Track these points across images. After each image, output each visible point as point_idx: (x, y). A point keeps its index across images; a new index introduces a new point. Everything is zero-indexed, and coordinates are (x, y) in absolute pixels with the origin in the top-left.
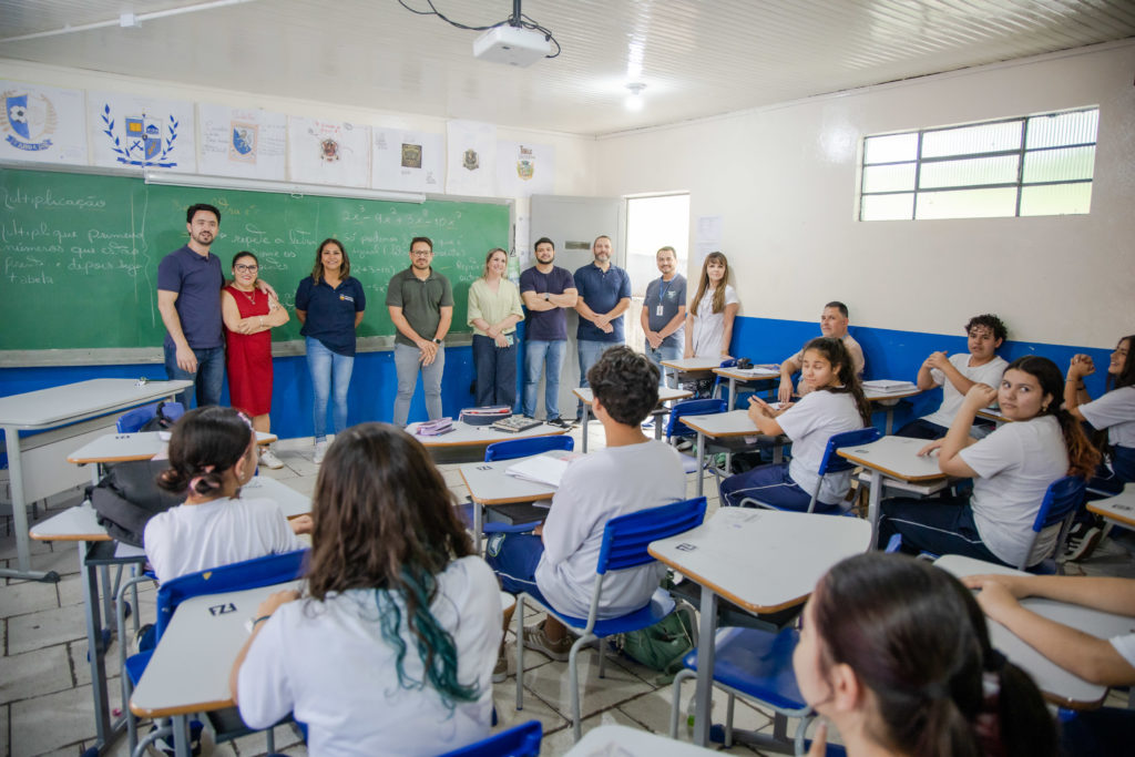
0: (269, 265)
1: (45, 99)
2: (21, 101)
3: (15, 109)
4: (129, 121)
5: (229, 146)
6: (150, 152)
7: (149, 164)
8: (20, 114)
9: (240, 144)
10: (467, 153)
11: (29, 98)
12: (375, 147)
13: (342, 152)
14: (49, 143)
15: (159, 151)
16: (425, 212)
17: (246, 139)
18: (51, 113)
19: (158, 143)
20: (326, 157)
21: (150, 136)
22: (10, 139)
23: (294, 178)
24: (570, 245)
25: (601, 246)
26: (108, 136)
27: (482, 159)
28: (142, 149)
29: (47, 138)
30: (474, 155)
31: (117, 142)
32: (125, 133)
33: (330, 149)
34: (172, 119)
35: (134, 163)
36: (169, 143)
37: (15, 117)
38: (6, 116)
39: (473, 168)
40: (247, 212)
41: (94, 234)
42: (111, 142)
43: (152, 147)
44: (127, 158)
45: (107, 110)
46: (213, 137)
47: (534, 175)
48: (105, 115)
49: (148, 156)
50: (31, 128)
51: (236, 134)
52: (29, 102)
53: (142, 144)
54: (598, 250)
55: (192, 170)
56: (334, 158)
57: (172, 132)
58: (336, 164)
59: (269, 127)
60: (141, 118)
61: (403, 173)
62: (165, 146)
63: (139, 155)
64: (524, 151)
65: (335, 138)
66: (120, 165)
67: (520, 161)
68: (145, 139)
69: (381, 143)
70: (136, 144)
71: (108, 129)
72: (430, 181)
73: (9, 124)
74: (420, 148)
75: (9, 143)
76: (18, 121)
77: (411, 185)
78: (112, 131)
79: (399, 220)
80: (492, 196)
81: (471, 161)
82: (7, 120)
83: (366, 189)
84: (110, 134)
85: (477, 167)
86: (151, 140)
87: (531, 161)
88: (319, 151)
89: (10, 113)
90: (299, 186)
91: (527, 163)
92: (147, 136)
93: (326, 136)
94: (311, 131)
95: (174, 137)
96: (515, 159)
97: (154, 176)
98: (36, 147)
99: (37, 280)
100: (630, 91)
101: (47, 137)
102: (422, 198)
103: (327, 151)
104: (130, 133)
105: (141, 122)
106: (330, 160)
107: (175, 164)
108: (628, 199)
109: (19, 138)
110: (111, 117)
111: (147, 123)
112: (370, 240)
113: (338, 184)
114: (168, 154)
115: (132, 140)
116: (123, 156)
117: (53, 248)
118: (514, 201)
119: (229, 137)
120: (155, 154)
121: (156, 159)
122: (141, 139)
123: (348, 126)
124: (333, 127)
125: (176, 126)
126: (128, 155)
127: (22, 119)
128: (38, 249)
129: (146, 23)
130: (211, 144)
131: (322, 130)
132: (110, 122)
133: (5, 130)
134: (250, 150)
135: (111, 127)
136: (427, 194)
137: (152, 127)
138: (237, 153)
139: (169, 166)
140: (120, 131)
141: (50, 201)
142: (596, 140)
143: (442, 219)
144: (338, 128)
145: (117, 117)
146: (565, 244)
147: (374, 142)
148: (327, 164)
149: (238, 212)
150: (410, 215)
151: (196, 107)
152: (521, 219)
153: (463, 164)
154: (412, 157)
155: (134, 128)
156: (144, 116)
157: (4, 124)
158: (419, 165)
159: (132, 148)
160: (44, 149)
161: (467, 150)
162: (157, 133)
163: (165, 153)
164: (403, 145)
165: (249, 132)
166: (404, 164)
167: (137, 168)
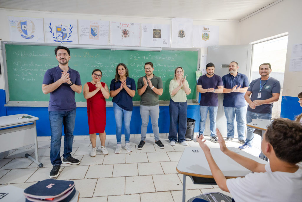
1: (32, 22)
2: (25, 23)
3: (23, 26)
4: (57, 27)
5: (89, 33)
6: (64, 37)
7: (64, 41)
8: (25, 27)
9: (93, 33)
10: (180, 31)
11: (27, 22)
12: (142, 31)
13: (130, 34)
14: (33, 36)
15: (67, 37)
16: (162, 55)
17: (95, 31)
18: (34, 26)
19: (66, 34)
20: (124, 36)
21: (64, 32)
22: (22, 35)
23: (112, 44)
24: (223, 66)
27: (186, 33)
28: (61, 37)
29: (32, 35)
30: (183, 32)
31: (53, 34)
32: (56, 31)
33: (125, 33)
34: (71, 26)
35: (59, 41)
36: (70, 34)
37: (23, 28)
38: (21, 28)
39: (183, 37)
40: (96, 57)
41: (47, 65)
42: (51, 35)
43: (64, 36)
44: (56, 40)
45: (50, 24)
46: (84, 31)
47: (209, 38)
49: (63, 39)
50: (28, 32)
51: (92, 30)
52: (27, 23)
53: (61, 35)
55: (77, 43)
56: (127, 36)
57: (71, 30)
58: (127, 38)
59: (103, 26)
61: (154, 40)
62: (68, 35)
63: (60, 38)
64: (205, 29)
65: (127, 29)
66: (55, 42)
67: (203, 33)
69: (145, 30)
70: (60, 35)
71: (51, 31)
72: (164, 43)
73: (22, 31)
74: (160, 30)
75: (22, 37)
76: (24, 30)
77: (156, 45)
78: (52, 31)
79: (152, 58)
80: (190, 48)
81: (182, 34)
82: (21, 29)
83: (139, 47)
84: (51, 32)
85: (184, 36)
86: (64, 33)
87: (208, 33)
88: (121, 34)
89: (22, 27)
90: (112, 46)
91: (206, 34)
93: (124, 28)
94: (118, 27)
95: (71, 32)
96: (201, 32)
98: (30, 38)
99: (31, 80)
102: (160, 49)
103: (124, 34)
104: (57, 31)
105: (61, 27)
106: (125, 37)
107: (72, 41)
108: (253, 44)
109: (25, 35)
110: (51, 26)
111: (63, 28)
112: (140, 65)
113: (128, 45)
114: (70, 38)
115: (58, 34)
116: (55, 39)
117: (35, 70)
118: (200, 49)
119: (89, 31)
120: (65, 38)
121: (65, 40)
122: (61, 33)
123: (132, 24)
124: (127, 25)
125: (72, 28)
126: (57, 39)
127: (26, 29)
128: (31, 70)
130: (84, 33)
131: (123, 26)
132: (51, 28)
133: (21, 33)
134: (96, 35)
135: (52, 30)
136: (162, 48)
137: (64, 29)
138: (92, 36)
139: (70, 42)
140: (54, 31)
141: (34, 55)
142: (239, 22)
143: (169, 57)
144: (129, 25)
145: (53, 26)
146: (221, 66)
147: (142, 29)
148: (124, 39)
149: (93, 57)
150: (156, 56)
151: (77, 21)
152: (203, 56)
153: (178, 35)
154: (157, 34)
155: (59, 29)
156: (62, 25)
157: (20, 31)
158: (160, 37)
159: (58, 36)
160: (32, 38)
161: (180, 30)
162: (66, 31)
163: (68, 37)
164: (154, 30)
165: (96, 28)
166: (154, 37)
167: (60, 43)
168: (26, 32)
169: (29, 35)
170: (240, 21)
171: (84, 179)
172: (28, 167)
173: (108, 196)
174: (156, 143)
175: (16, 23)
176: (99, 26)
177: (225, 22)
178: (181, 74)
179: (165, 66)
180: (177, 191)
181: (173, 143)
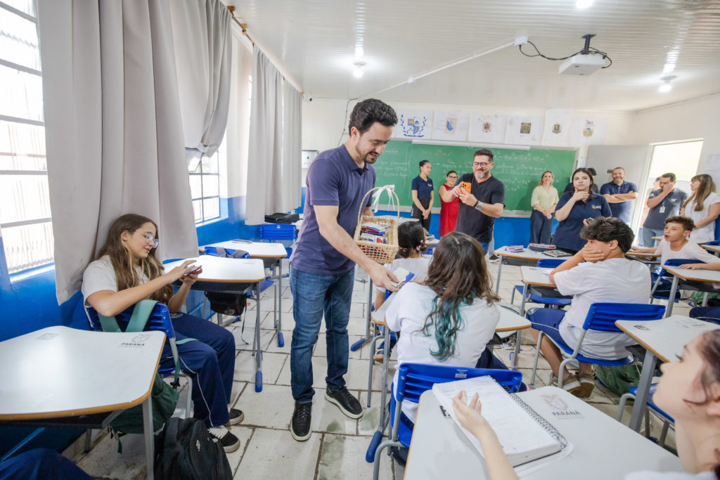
4: (409, 120)
5: (445, 127)
6: (415, 131)
7: (414, 136)
9: (449, 127)
10: (555, 126)
12: (508, 125)
13: (492, 128)
15: (418, 131)
16: (529, 155)
17: (452, 124)
19: (418, 128)
20: (485, 130)
21: (416, 125)
23: (470, 140)
26: (402, 126)
27: (563, 129)
30: (559, 126)
31: (405, 128)
32: (407, 125)
33: (487, 127)
34: (424, 118)
36: (422, 128)
39: (558, 133)
40: (449, 155)
41: (393, 163)
43: (416, 129)
44: (407, 134)
45: (402, 116)
46: (439, 124)
47: (592, 135)
48: (402, 118)
49: (414, 133)
51: (448, 123)
53: (413, 129)
54: (615, 176)
55: (430, 138)
56: (488, 130)
57: (424, 123)
59: (462, 118)
60: (414, 118)
61: (520, 136)
62: (420, 129)
63: (411, 133)
64: (589, 123)
65: (490, 121)
66: (405, 137)
67: (585, 128)
68: (414, 126)
69: (511, 123)
70: (411, 129)
72: (533, 139)
74: (530, 124)
77: (525, 142)
78: (403, 124)
79: (516, 158)
80: (566, 146)
81: (557, 129)
83: (501, 144)
85: (560, 132)
87: (591, 128)
88: (482, 128)
90: (470, 143)
91: (589, 129)
93: (485, 121)
94: (479, 119)
95: (424, 125)
96: (583, 126)
97: (416, 141)
100: (663, 81)
102: (528, 148)
103: (485, 128)
104: (409, 124)
105: (413, 120)
107: (423, 136)
108: (654, 146)
111: (415, 120)
112: (500, 167)
113: (489, 142)
114: (421, 132)
115: (409, 127)
118: (579, 148)
119: (445, 124)
121: (416, 134)
122: (412, 127)
123: (496, 116)
124: (489, 117)
125: (425, 121)
129: (417, 80)
130: (438, 127)
131: (484, 119)
134: (453, 128)
135: (403, 122)
136: (531, 146)
137: (417, 122)
138: (448, 130)
139: (421, 136)
140: (405, 124)
143: (538, 158)
144: (492, 117)
146: (606, 172)
147: (508, 123)
148: (485, 133)
149: (445, 155)
150: (522, 156)
151: (433, 112)
152: (582, 158)
153: (552, 131)
154: (526, 129)
155: (411, 122)
158: (529, 132)
159: (409, 130)
161: (555, 124)
162: (418, 124)
164: (522, 123)
165: (454, 121)
166: (521, 132)
167: (410, 137)
178: (550, 178)
179: (531, 168)
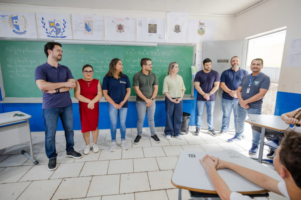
0: (99, 70)
1: (23, 17)
2: (16, 18)
3: (14, 21)
4: (50, 22)
5: (83, 29)
6: (57, 32)
7: (57, 37)
8: (16, 22)
9: (88, 28)
11: (18, 16)
12: (138, 26)
13: (125, 29)
14: (25, 31)
15: (60, 32)
16: (158, 50)
17: (89, 26)
18: (25, 21)
19: (60, 29)
20: (119, 31)
21: (57, 27)
22: (14, 31)
23: (107, 39)
24: (219, 61)
25: (234, 61)
26: (43, 28)
27: (182, 29)
28: (55, 32)
30: (179, 27)
31: (47, 30)
32: (49, 27)
33: (120, 28)
34: (64, 21)
35: (52, 37)
36: (63, 29)
37: (15, 23)
38: (12, 23)
39: (178, 32)
40: (91, 52)
41: (41, 61)
42: (45, 30)
43: (58, 31)
44: (50, 35)
45: (43, 19)
46: (77, 26)
47: (205, 33)
48: (42, 21)
49: (57, 34)
50: (20, 27)
51: (86, 25)
52: (19, 18)
53: (55, 30)
54: (233, 63)
55: (71, 38)
56: (122, 31)
57: (64, 25)
58: (123, 33)
59: (97, 21)
60: (54, 21)
61: (149, 35)
62: (62, 30)
63: (54, 34)
64: (201, 24)
65: (122, 23)
66: (48, 38)
67: (199, 28)
68: (56, 28)
69: (140, 24)
70: (53, 30)
71: (44, 26)
72: (160, 38)
73: (13, 26)
74: (156, 25)
75: (14, 32)
76: (16, 25)
77: (152, 40)
78: (45, 26)
79: (148, 53)
80: (186, 43)
81: (177, 29)
82: (12, 24)
83: (134, 42)
84: (44, 27)
85: (180, 31)
87: (204, 28)
88: (116, 29)
89: (13, 22)
90: (107, 42)
91: (202, 29)
92: (56, 27)
93: (119, 23)
94: (113, 22)
95: (65, 27)
96: (197, 27)
98: (22, 33)
99: (26, 76)
101: (25, 30)
102: (156, 45)
103: (119, 29)
104: (51, 27)
106: (120, 32)
107: (66, 37)
108: (248, 40)
109: (17, 31)
110: (44, 21)
111: (56, 23)
112: (135, 61)
113: (124, 41)
114: (63, 33)
115: (51, 29)
117: (29, 66)
118: (196, 44)
119: (83, 25)
120: (59, 33)
121: (59, 35)
122: (54, 28)
123: (127, 19)
124: (121, 19)
125: (65, 23)
126: (50, 34)
127: (17, 24)
128: (25, 66)
130: (77, 28)
131: (117, 21)
132: (44, 23)
133: (12, 28)
134: (91, 30)
135: (44, 25)
136: (158, 43)
137: (57, 24)
138: (87, 31)
139: (64, 37)
140: (47, 26)
141: (28, 51)
142: (235, 17)
143: (165, 52)
144: (123, 19)
145: (46, 21)
146: (217, 61)
147: (137, 24)
148: (119, 34)
149: (88, 52)
150: (152, 51)
151: (71, 16)
152: (198, 51)
153: (174, 30)
154: (152, 29)
155: (52, 25)
156: (55, 20)
157: (12, 26)
158: (156, 32)
159: (52, 32)
160: (24, 34)
161: (176, 25)
162: (59, 26)
163: (62, 33)
164: (149, 25)
165: (90, 23)
166: (150, 32)
167: (54, 38)
168: (17, 27)
169: (22, 30)
170: (236, 15)
171: (78, 177)
172: (23, 165)
173: (102, 196)
174: (152, 137)
175: (7, 18)
176: (93, 21)
177: (221, 16)
178: (176, 69)
179: (161, 61)
180: (173, 189)
181: (169, 137)
